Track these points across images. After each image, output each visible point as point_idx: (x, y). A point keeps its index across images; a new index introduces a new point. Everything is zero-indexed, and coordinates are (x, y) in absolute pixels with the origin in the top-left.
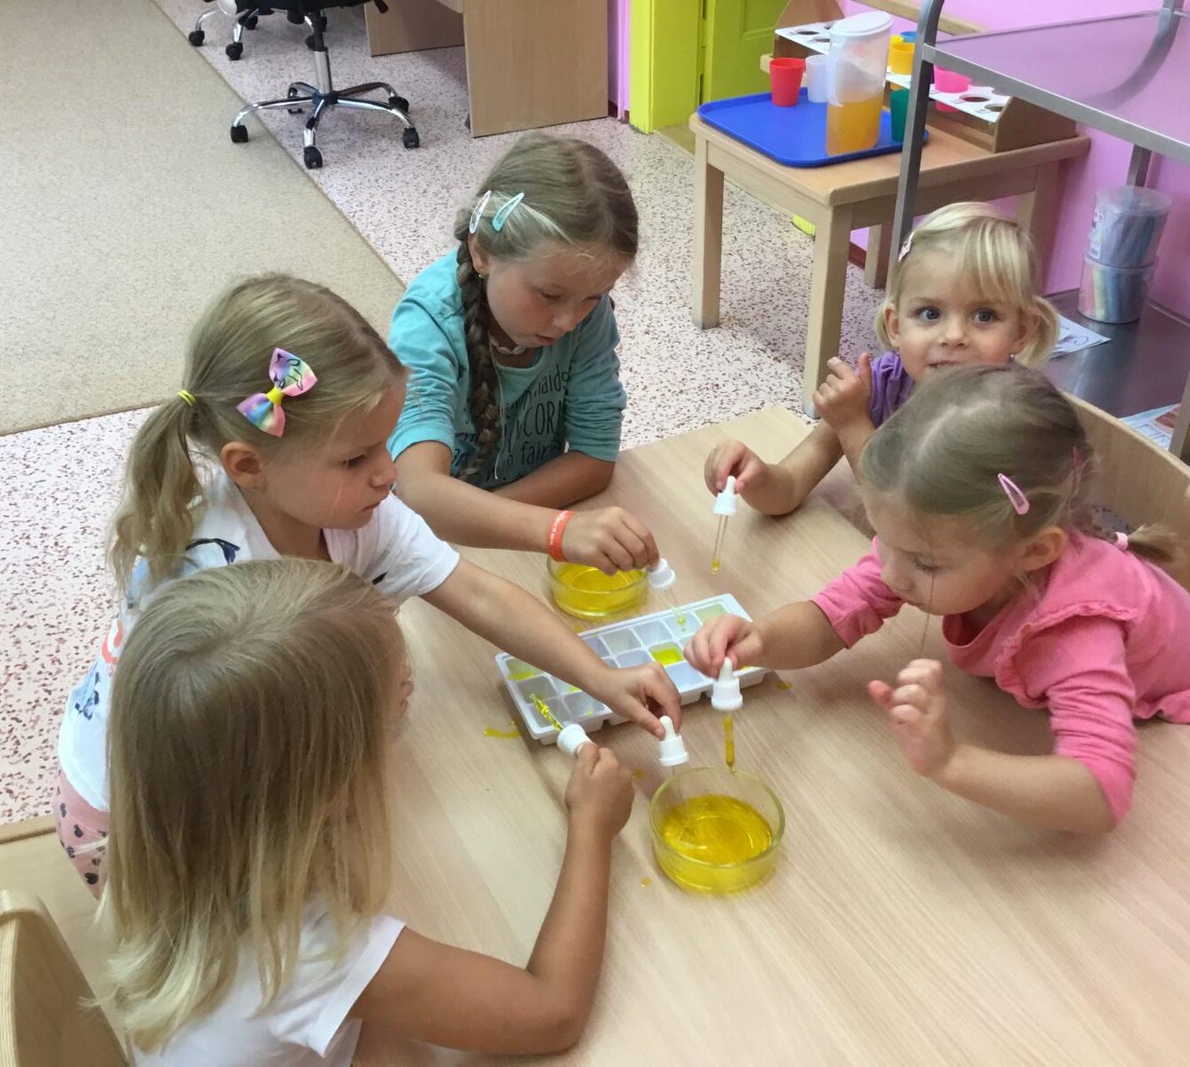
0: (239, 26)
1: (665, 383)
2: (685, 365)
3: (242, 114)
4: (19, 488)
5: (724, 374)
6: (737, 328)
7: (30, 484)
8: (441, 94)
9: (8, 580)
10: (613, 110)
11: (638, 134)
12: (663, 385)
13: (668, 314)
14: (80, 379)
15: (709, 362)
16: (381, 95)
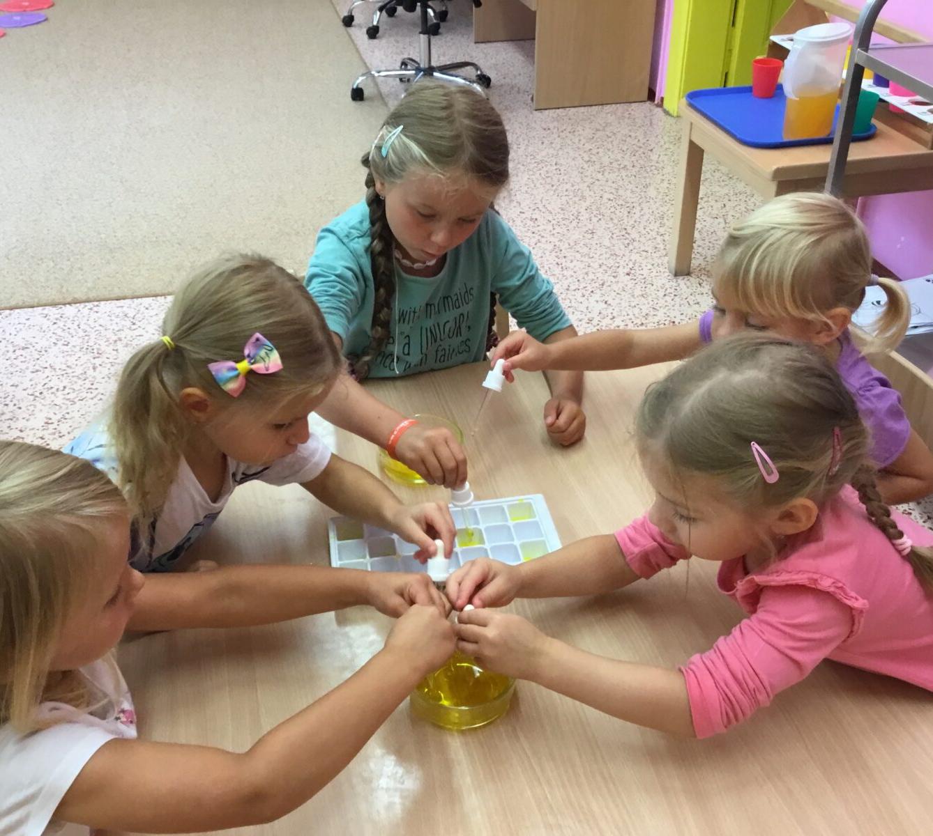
0: (378, 13)
1: (631, 316)
2: (651, 303)
3: (361, 79)
4: (123, 339)
5: (682, 314)
6: (704, 277)
7: (132, 337)
8: (520, 74)
9: (94, 405)
10: (651, 95)
11: (667, 116)
12: (629, 317)
13: (650, 261)
14: (189, 264)
15: (673, 303)
16: (469, 71)
